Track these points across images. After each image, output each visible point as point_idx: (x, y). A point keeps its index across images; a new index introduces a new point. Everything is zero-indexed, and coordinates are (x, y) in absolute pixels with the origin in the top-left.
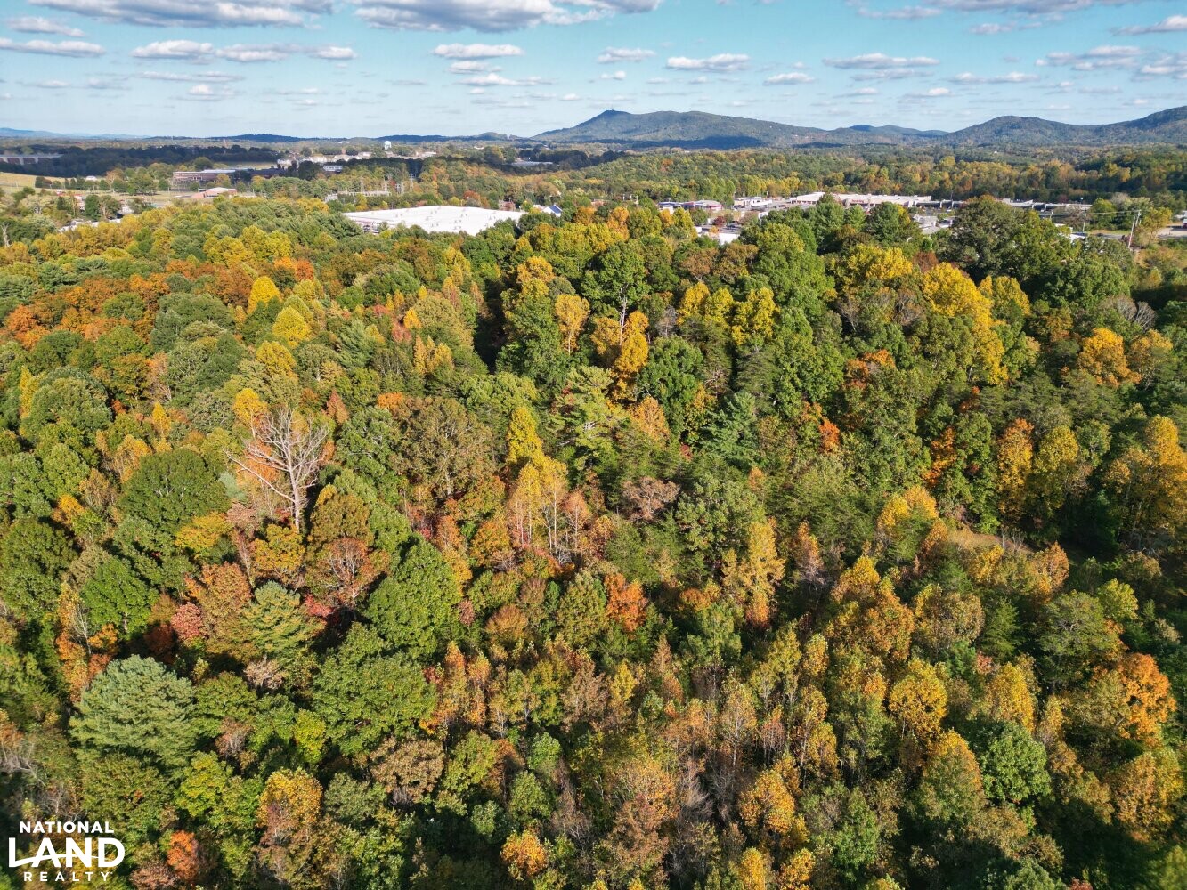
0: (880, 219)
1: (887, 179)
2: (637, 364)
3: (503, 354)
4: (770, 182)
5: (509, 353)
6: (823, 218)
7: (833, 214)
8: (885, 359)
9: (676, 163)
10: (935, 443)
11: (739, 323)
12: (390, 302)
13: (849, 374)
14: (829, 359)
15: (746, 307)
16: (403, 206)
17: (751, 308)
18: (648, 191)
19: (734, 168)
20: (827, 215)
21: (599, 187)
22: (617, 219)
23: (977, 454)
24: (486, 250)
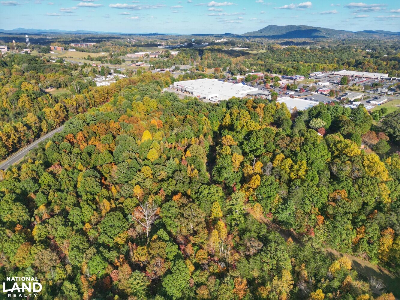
0: (357, 114)
1: (372, 64)
2: (256, 185)
3: (215, 169)
4: (325, 66)
5: (217, 168)
6: (335, 111)
7: (339, 110)
8: (344, 193)
9: (291, 53)
10: (358, 229)
11: (293, 171)
12: (183, 141)
13: (330, 199)
14: (323, 192)
15: (296, 167)
16: (194, 79)
17: (298, 167)
18: (279, 69)
19: (313, 56)
20: (337, 110)
21: (262, 65)
22: (260, 108)
23: (372, 237)
24: (215, 117)
